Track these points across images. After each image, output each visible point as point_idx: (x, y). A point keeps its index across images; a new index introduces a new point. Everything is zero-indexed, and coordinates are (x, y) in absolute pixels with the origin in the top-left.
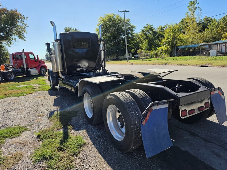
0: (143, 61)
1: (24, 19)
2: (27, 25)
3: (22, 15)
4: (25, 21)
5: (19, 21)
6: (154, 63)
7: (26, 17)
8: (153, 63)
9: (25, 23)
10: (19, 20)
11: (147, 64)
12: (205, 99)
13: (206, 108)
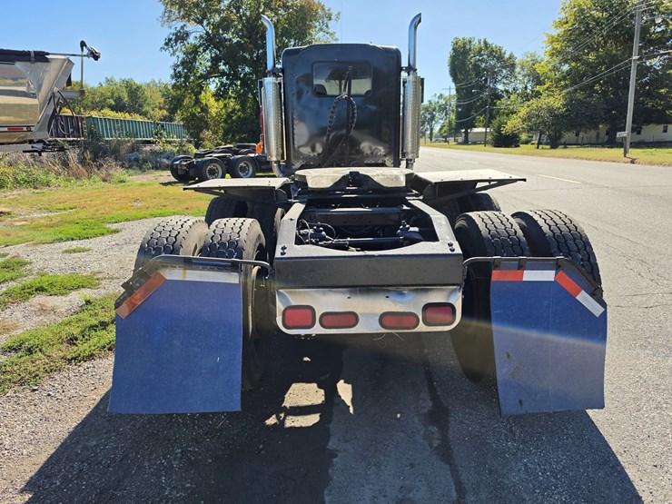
1: (330, 19)
3: (326, 8)
4: (331, 24)
5: (316, 27)
7: (334, 13)
9: (331, 31)
10: (317, 24)
12: (431, 289)
13: (426, 323)
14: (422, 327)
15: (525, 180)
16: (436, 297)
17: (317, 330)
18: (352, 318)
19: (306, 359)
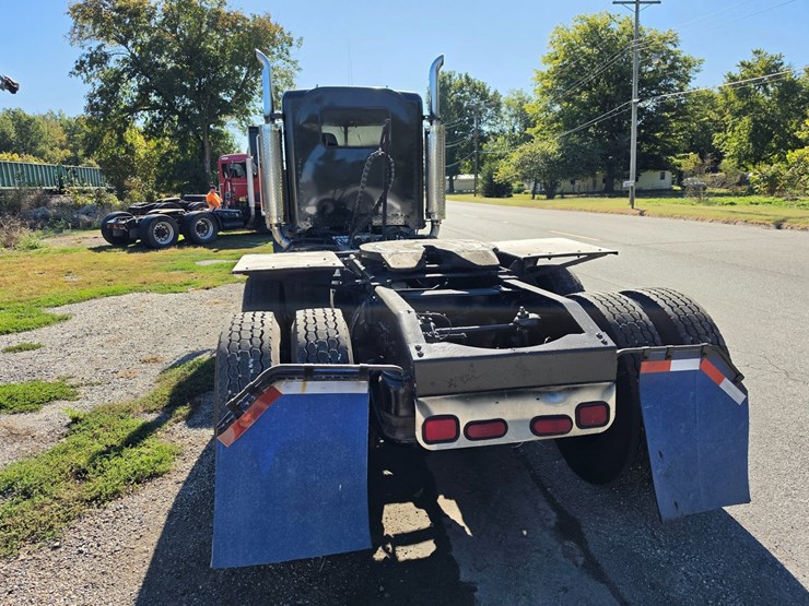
0: (701, 206)
1: (291, 45)
2: (299, 65)
3: (286, 32)
4: (292, 50)
5: (273, 53)
6: (733, 216)
7: (295, 37)
8: (725, 216)
9: (292, 58)
10: (275, 50)
11: (702, 220)
12: (582, 388)
13: (580, 426)
14: (576, 431)
15: (616, 253)
16: (589, 396)
17: (462, 442)
18: (499, 426)
19: (386, 472)
